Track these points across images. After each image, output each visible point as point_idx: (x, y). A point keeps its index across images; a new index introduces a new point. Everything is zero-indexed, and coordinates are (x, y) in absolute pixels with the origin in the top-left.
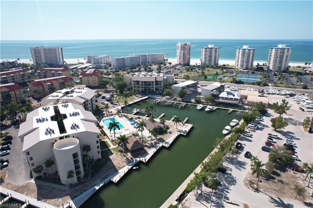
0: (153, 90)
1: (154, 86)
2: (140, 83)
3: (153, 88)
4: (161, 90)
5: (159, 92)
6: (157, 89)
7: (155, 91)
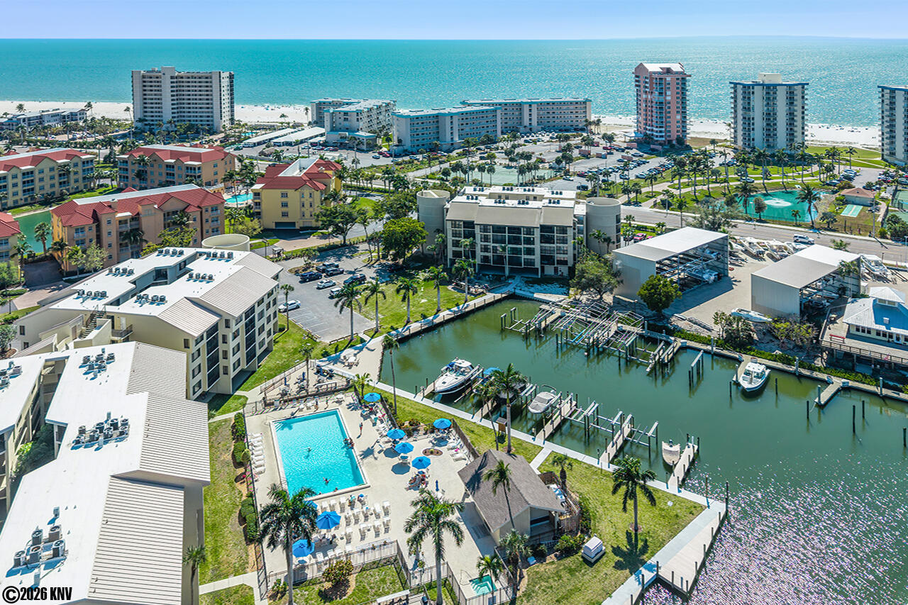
0: (532, 263)
1: (537, 246)
2: (477, 230)
3: (530, 252)
4: (564, 263)
5: (556, 270)
6: (547, 259)
7: (538, 265)
